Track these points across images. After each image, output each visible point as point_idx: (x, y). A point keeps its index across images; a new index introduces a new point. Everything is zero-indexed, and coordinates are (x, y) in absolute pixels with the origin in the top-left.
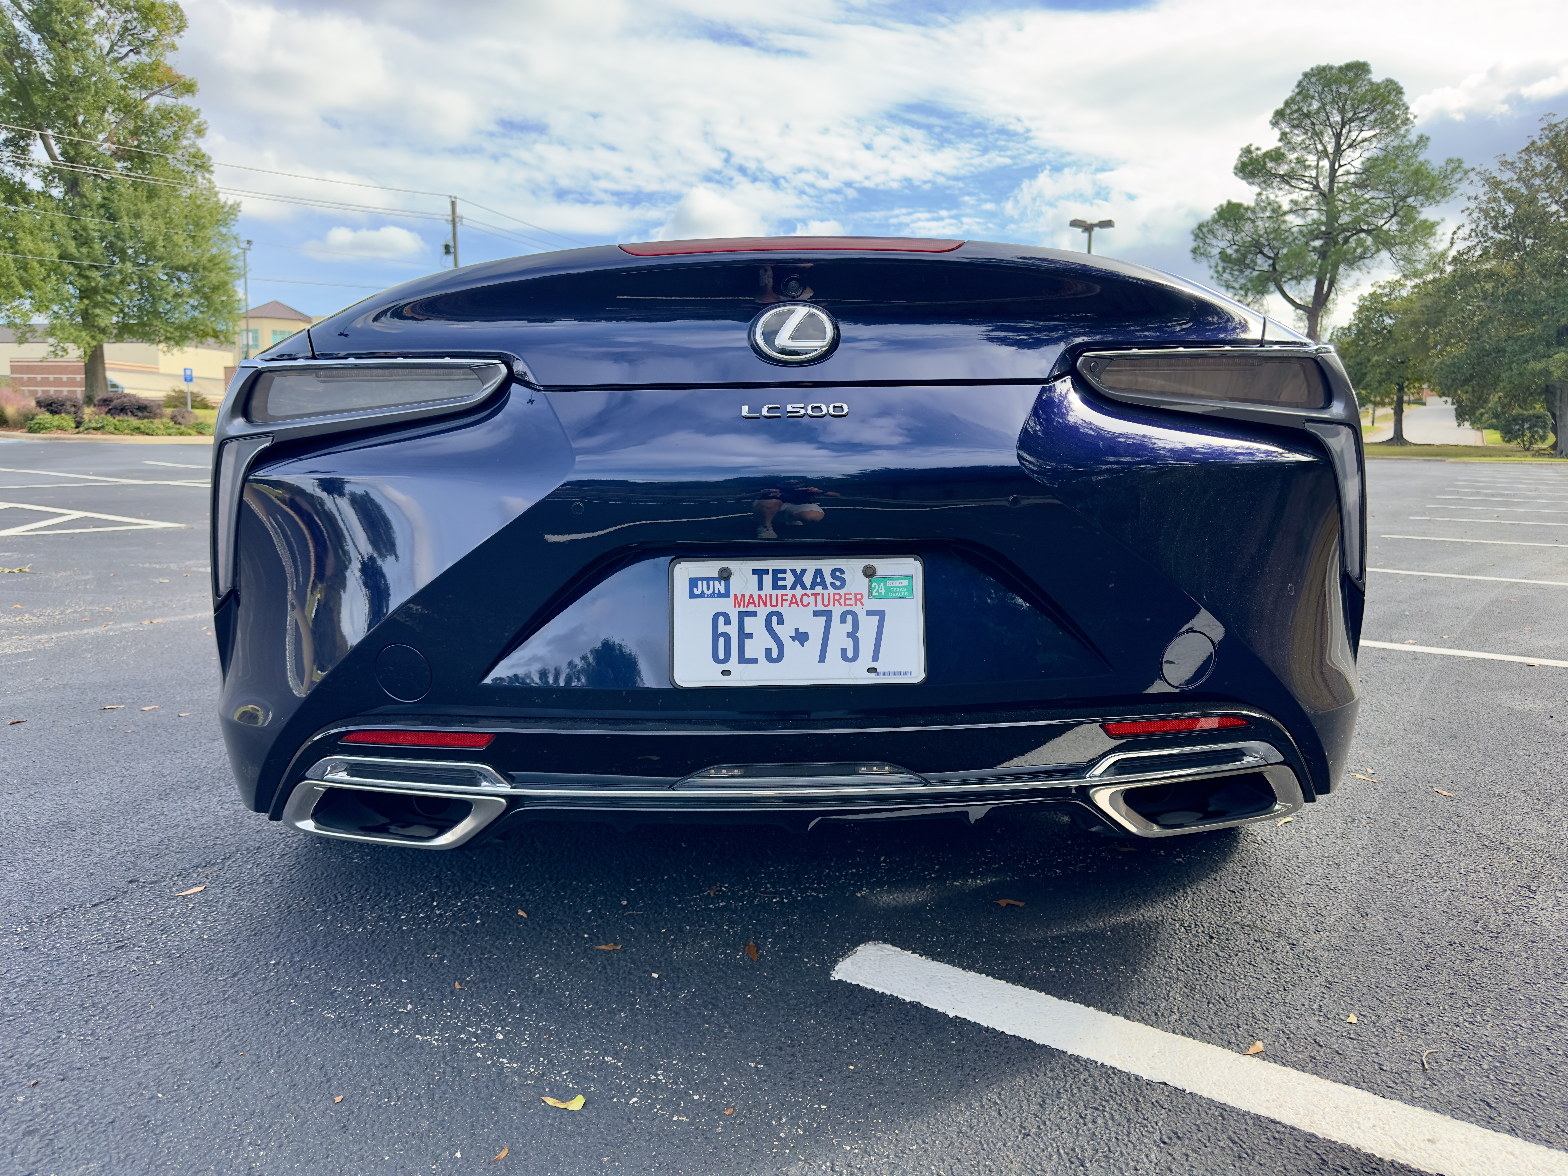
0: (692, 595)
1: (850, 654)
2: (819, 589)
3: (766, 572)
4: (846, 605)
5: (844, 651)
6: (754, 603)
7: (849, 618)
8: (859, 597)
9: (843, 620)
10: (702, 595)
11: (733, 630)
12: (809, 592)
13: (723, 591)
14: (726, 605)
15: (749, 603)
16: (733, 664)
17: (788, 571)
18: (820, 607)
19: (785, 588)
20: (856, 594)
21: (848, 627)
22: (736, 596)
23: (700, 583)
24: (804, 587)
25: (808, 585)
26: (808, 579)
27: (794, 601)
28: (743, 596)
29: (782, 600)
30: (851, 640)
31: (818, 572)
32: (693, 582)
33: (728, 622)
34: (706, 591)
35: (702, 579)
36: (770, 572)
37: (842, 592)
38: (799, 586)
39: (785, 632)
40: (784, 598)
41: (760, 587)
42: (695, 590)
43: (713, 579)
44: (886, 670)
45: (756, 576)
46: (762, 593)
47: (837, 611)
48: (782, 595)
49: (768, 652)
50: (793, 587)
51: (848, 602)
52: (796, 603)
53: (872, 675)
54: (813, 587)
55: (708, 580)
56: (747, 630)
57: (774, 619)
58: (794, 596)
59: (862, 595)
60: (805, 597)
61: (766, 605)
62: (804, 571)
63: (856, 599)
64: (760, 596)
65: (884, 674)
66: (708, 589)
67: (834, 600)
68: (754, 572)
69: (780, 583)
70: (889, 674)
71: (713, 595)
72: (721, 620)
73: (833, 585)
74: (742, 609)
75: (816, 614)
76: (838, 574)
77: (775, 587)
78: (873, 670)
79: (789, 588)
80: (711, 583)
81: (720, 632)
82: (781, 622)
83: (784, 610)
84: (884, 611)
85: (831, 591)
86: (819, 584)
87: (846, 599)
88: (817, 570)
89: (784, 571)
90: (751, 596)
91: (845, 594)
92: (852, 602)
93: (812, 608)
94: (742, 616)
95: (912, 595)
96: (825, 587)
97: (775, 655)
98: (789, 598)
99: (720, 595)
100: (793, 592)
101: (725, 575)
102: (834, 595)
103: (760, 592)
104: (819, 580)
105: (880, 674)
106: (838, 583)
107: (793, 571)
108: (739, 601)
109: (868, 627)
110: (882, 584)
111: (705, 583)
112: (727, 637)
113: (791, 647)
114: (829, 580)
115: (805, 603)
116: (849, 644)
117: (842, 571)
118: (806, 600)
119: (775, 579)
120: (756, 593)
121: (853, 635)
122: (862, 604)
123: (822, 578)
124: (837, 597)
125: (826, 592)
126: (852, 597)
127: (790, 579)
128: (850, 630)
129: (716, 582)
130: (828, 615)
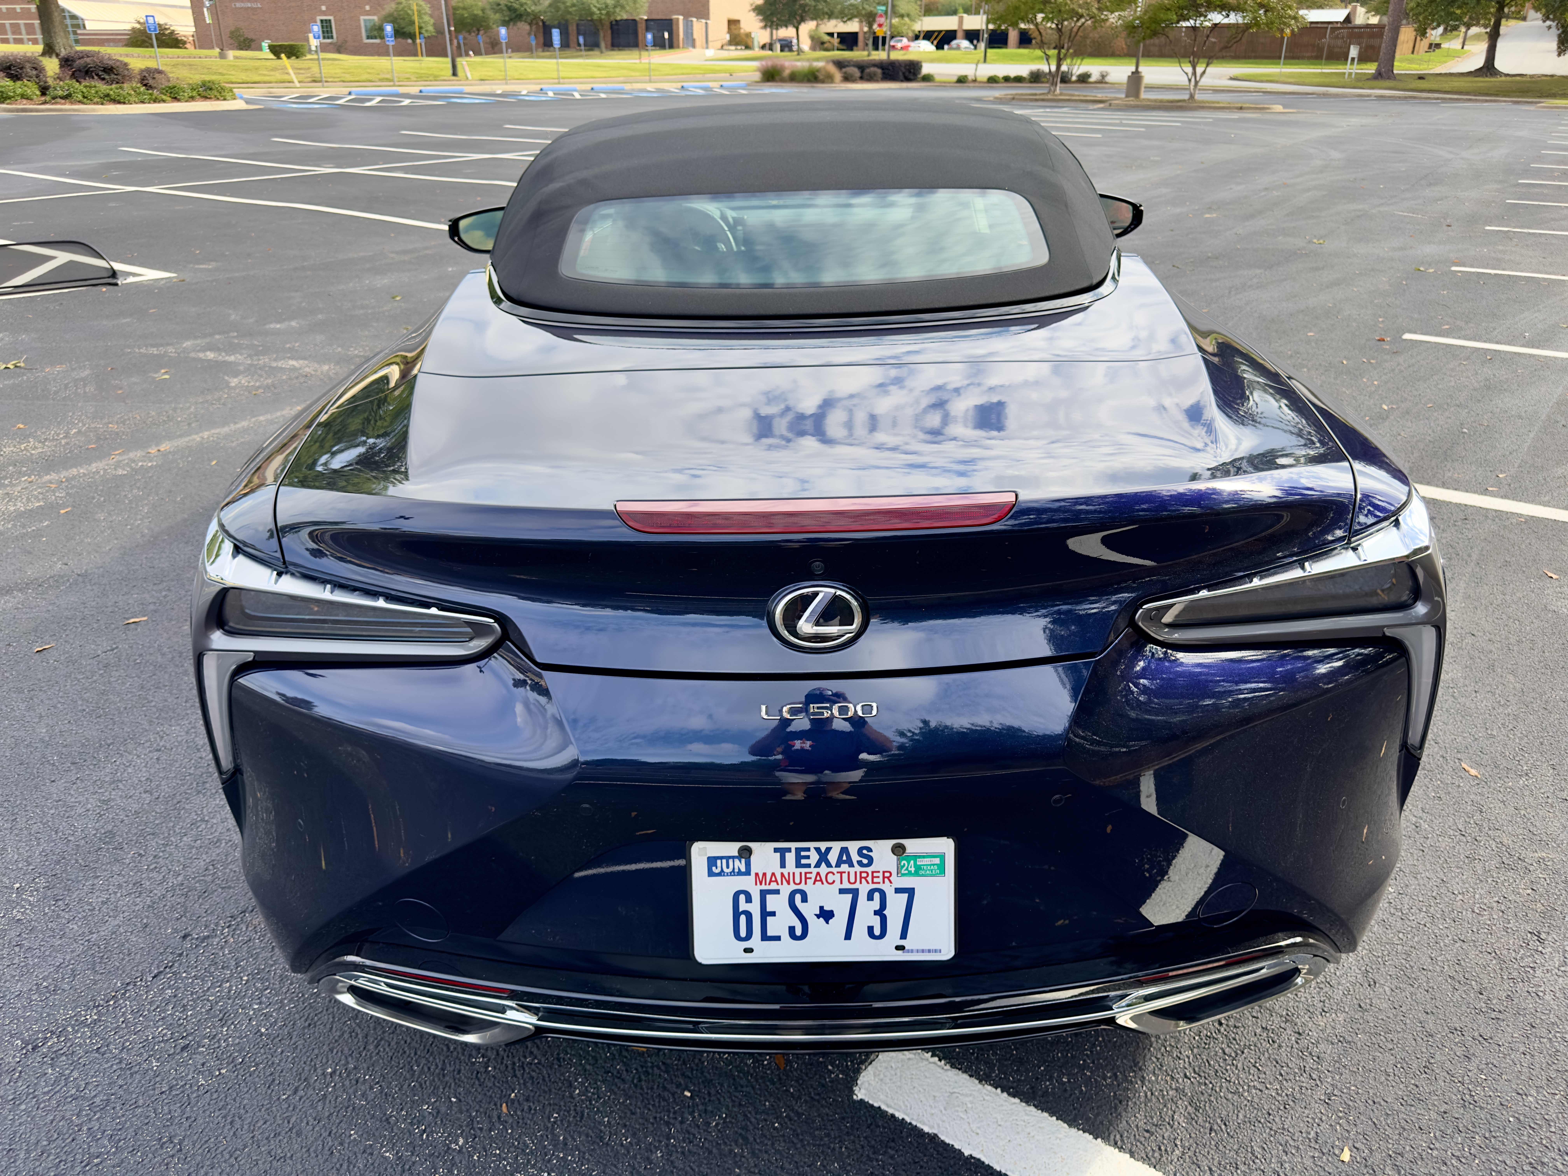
0: (711, 874)
1: (877, 932)
2: (844, 867)
3: (789, 850)
4: (873, 883)
5: (870, 929)
6: (776, 881)
7: (877, 895)
8: (887, 875)
9: (870, 897)
10: (721, 874)
11: (754, 908)
12: (835, 870)
13: (743, 869)
14: (747, 883)
15: (771, 881)
16: (756, 941)
17: (812, 850)
18: (846, 885)
19: (809, 866)
20: (884, 872)
21: (876, 904)
22: (757, 874)
23: (719, 862)
24: (829, 865)
25: (833, 863)
26: (833, 857)
27: (818, 879)
28: (764, 874)
29: (806, 878)
30: (878, 918)
31: (844, 850)
32: (712, 861)
33: (749, 900)
34: (725, 869)
35: (721, 858)
36: (793, 851)
37: (869, 870)
38: (823, 864)
39: (809, 910)
40: (808, 876)
41: (783, 865)
42: (714, 868)
43: (733, 857)
44: (915, 948)
45: (778, 854)
46: (785, 871)
47: (864, 889)
48: (806, 873)
49: (792, 930)
50: (818, 865)
51: (875, 880)
52: (821, 880)
53: (900, 952)
54: (838, 865)
55: (728, 858)
56: (769, 909)
57: (798, 897)
58: (818, 874)
59: (890, 873)
60: (830, 875)
61: (789, 883)
62: (828, 850)
63: (884, 877)
64: (782, 875)
65: (912, 951)
66: (728, 867)
67: (861, 878)
68: (776, 850)
69: (803, 861)
70: (918, 951)
71: (733, 873)
72: (742, 897)
73: (860, 863)
74: (764, 887)
75: (842, 891)
76: (865, 852)
77: (798, 865)
78: (899, 948)
79: (813, 866)
80: (731, 861)
81: (741, 910)
82: (804, 899)
83: (809, 888)
84: (914, 889)
85: (858, 868)
86: (845, 862)
87: (873, 877)
88: (842, 848)
89: (808, 849)
90: (773, 874)
91: (873, 872)
92: (880, 880)
93: (838, 886)
94: (764, 894)
95: (942, 871)
96: (851, 865)
97: (798, 932)
98: (813, 876)
99: (740, 873)
100: (817, 870)
101: (746, 853)
102: (861, 873)
103: (783, 870)
104: (844, 858)
105: (908, 951)
106: (865, 861)
107: (818, 850)
108: (760, 879)
109: (896, 906)
110: (912, 862)
111: (724, 861)
112: (749, 915)
113: (816, 924)
114: (855, 858)
115: (830, 881)
116: (876, 922)
117: (869, 850)
118: (831, 878)
119: (798, 858)
120: (778, 871)
121: (880, 912)
122: (891, 882)
123: (848, 856)
124: (864, 875)
125: (852, 871)
126: (881, 874)
127: (814, 857)
128: (877, 908)
129: (737, 861)
130: (855, 893)
